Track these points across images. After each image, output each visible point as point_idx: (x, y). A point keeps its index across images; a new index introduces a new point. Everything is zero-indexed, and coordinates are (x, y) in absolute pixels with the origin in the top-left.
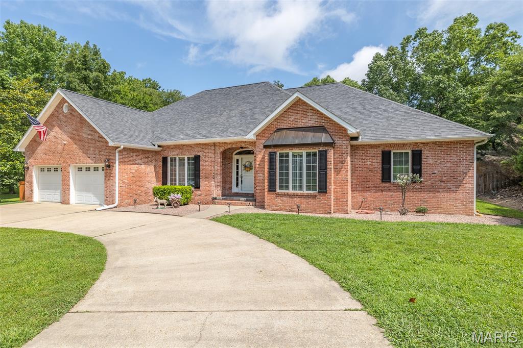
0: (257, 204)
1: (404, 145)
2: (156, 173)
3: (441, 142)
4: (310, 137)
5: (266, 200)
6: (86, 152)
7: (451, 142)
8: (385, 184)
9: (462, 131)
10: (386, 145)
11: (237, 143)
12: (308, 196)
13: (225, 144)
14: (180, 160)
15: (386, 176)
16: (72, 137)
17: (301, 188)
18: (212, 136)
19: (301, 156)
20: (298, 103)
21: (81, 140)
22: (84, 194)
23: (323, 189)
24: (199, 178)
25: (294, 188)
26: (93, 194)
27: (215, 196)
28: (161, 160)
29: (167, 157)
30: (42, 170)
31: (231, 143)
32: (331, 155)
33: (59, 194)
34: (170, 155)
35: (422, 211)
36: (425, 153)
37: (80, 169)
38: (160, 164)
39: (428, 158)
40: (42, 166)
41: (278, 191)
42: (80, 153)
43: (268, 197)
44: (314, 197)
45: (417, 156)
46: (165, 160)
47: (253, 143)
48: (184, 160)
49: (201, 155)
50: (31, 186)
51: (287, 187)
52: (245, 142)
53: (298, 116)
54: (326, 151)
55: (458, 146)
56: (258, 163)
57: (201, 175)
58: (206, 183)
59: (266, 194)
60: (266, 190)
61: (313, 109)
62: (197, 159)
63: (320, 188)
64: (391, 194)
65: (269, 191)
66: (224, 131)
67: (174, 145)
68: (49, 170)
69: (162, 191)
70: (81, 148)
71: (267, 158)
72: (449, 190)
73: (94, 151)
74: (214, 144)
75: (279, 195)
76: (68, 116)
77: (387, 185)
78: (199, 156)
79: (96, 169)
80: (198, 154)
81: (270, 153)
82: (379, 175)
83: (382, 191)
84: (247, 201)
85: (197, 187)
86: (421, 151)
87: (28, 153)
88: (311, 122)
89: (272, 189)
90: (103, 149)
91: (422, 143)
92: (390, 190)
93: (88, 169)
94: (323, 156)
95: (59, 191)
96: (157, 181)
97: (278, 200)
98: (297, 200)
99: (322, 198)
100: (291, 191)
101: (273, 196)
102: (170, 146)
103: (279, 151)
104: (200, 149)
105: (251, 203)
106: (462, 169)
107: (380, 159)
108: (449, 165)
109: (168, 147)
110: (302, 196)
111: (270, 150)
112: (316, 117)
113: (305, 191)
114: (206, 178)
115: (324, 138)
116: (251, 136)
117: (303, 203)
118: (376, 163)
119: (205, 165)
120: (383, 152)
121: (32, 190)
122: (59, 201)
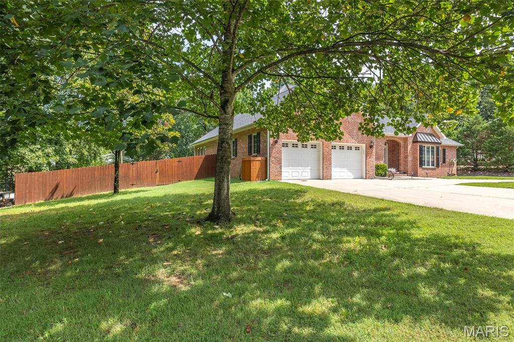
3: (449, 146)
5: (418, 172)
17: (429, 165)
19: (429, 148)
23: (438, 165)
26: (348, 170)
30: (285, 145)
31: (390, 137)
33: (309, 171)
36: (446, 150)
37: (334, 147)
39: (447, 153)
43: (419, 170)
44: (435, 169)
45: (444, 152)
50: (279, 162)
51: (425, 165)
54: (439, 147)
55: (453, 148)
59: (418, 168)
65: (420, 166)
68: (295, 146)
71: (418, 148)
73: (357, 134)
75: (423, 169)
81: (420, 145)
84: (400, 173)
89: (421, 164)
91: (446, 146)
93: (342, 148)
94: (438, 149)
95: (309, 168)
99: (437, 170)
100: (426, 167)
101: (421, 169)
113: (431, 167)
121: (280, 167)
122: (309, 177)
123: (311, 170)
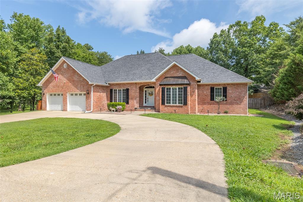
0: (156, 110)
1: (219, 85)
2: (107, 97)
3: (234, 84)
4: (180, 81)
5: (160, 108)
6: (76, 87)
7: (238, 84)
8: (212, 102)
9: (242, 79)
10: (212, 85)
11: (146, 83)
12: (179, 107)
13: (141, 83)
14: (119, 90)
15: (212, 98)
16: (69, 80)
17: (176, 103)
18: (135, 80)
19: (176, 89)
20: (175, 66)
21: (74, 81)
22: (74, 106)
23: (185, 104)
24: (129, 99)
25: (173, 103)
26: (79, 106)
27: (136, 107)
28: (109, 90)
29: (112, 89)
30: (51, 95)
31: (144, 83)
32: (189, 89)
33: (60, 106)
34: (114, 88)
35: (226, 112)
36: (228, 88)
37: (72, 95)
38: (109, 92)
39: (229, 91)
40: (51, 93)
41: (166, 104)
42: (73, 87)
43: (161, 107)
44: (182, 107)
45: (225, 89)
46: (111, 90)
47: (154, 83)
48: (121, 90)
49: (129, 88)
50: (46, 103)
51: (170, 103)
52: (150, 83)
53: (175, 72)
54: (187, 87)
55: (241, 85)
56: (156, 92)
57: (129, 97)
58: (132, 101)
59: (160, 106)
60: (161, 104)
61: (181, 69)
62: (127, 90)
63: (184, 103)
64: (214, 106)
66: (141, 77)
67: (116, 84)
68: (55, 95)
69: (112, 105)
70: (74, 85)
71: (161, 90)
72: (237, 104)
73: (80, 86)
74: (136, 83)
75: (166, 106)
76: (66, 70)
77: (213, 102)
78: (128, 89)
79: (81, 95)
80: (128, 88)
81: (162, 88)
82: (209, 98)
83: (211, 104)
84: (151, 109)
85: (128, 103)
86: (226, 87)
87: (44, 87)
88: (180, 74)
89: (163, 103)
90: (85, 85)
91: (227, 84)
92: (214, 104)
93: (76, 95)
94: (185, 89)
95: (61, 105)
96: (107, 100)
97: (166, 108)
98: (174, 108)
99: (185, 107)
101: (163, 106)
102: (114, 84)
103: (166, 87)
104: (129, 85)
105: (153, 110)
106: (242, 95)
107: (210, 90)
108: (237, 93)
109: (113, 85)
110: (176, 106)
111: (163, 87)
112: (182, 72)
114: (132, 99)
115: (186, 81)
116: (154, 80)
117: (177, 110)
118: (208, 92)
119: (131, 93)
120: (211, 87)
121: (46, 105)
122: (60, 110)
123: (61, 106)
